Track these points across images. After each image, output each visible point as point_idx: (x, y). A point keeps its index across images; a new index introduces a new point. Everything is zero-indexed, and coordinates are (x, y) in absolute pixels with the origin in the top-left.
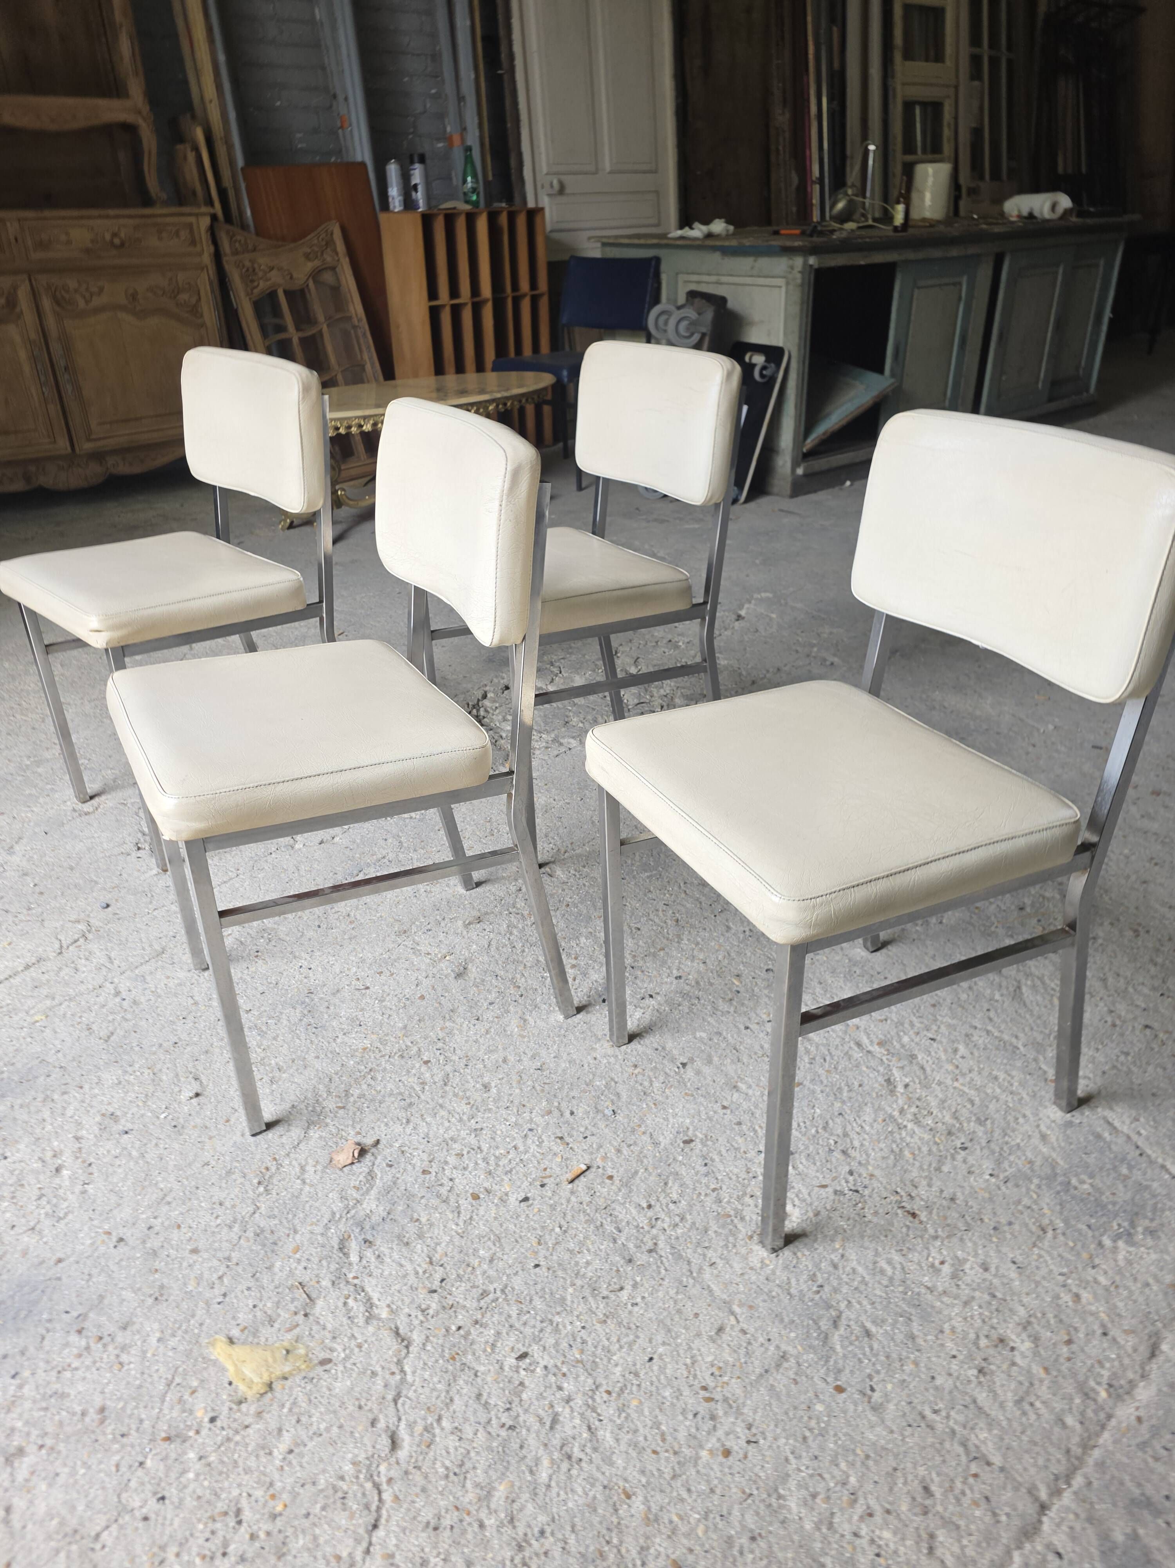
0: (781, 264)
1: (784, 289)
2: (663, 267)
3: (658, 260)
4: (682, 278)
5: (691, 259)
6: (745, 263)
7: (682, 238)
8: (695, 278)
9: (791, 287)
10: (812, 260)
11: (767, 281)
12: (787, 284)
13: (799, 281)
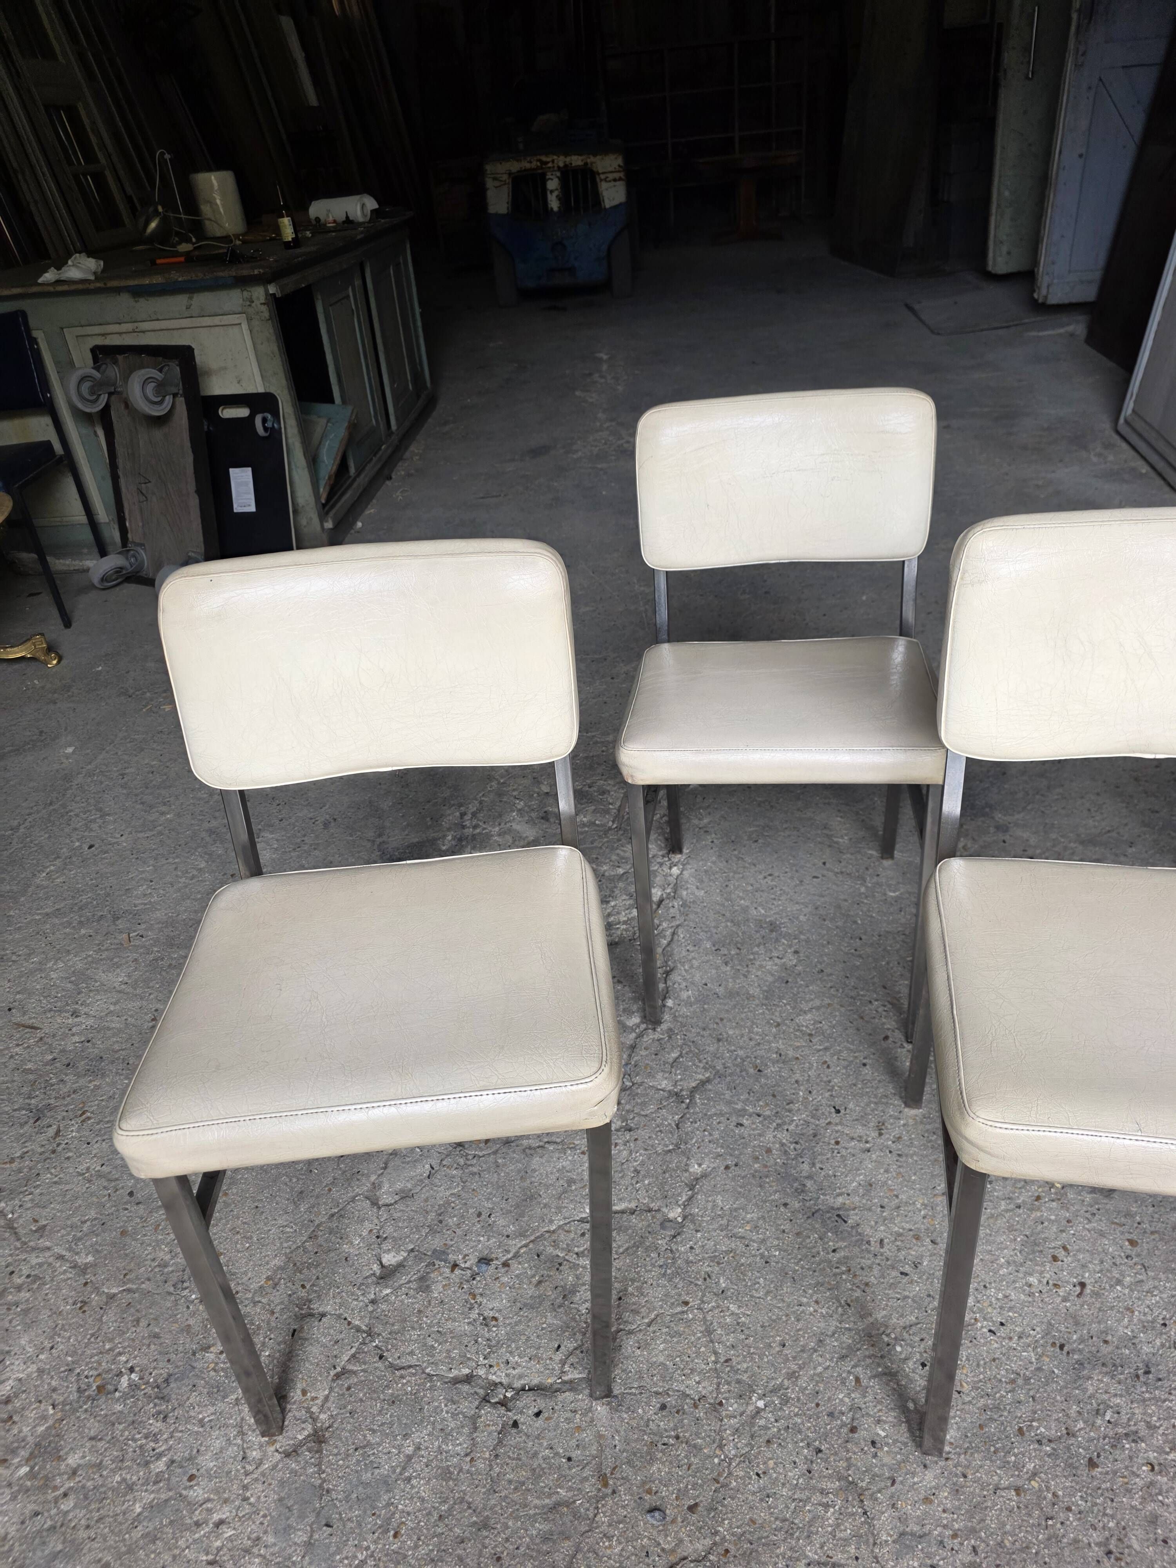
0: (233, 298)
1: (245, 326)
2: (32, 322)
3: (24, 314)
4: (69, 334)
5: (83, 306)
6: (178, 302)
7: (58, 282)
8: (97, 330)
9: (256, 323)
10: (272, 289)
11: (217, 320)
12: (249, 320)
13: (266, 315)
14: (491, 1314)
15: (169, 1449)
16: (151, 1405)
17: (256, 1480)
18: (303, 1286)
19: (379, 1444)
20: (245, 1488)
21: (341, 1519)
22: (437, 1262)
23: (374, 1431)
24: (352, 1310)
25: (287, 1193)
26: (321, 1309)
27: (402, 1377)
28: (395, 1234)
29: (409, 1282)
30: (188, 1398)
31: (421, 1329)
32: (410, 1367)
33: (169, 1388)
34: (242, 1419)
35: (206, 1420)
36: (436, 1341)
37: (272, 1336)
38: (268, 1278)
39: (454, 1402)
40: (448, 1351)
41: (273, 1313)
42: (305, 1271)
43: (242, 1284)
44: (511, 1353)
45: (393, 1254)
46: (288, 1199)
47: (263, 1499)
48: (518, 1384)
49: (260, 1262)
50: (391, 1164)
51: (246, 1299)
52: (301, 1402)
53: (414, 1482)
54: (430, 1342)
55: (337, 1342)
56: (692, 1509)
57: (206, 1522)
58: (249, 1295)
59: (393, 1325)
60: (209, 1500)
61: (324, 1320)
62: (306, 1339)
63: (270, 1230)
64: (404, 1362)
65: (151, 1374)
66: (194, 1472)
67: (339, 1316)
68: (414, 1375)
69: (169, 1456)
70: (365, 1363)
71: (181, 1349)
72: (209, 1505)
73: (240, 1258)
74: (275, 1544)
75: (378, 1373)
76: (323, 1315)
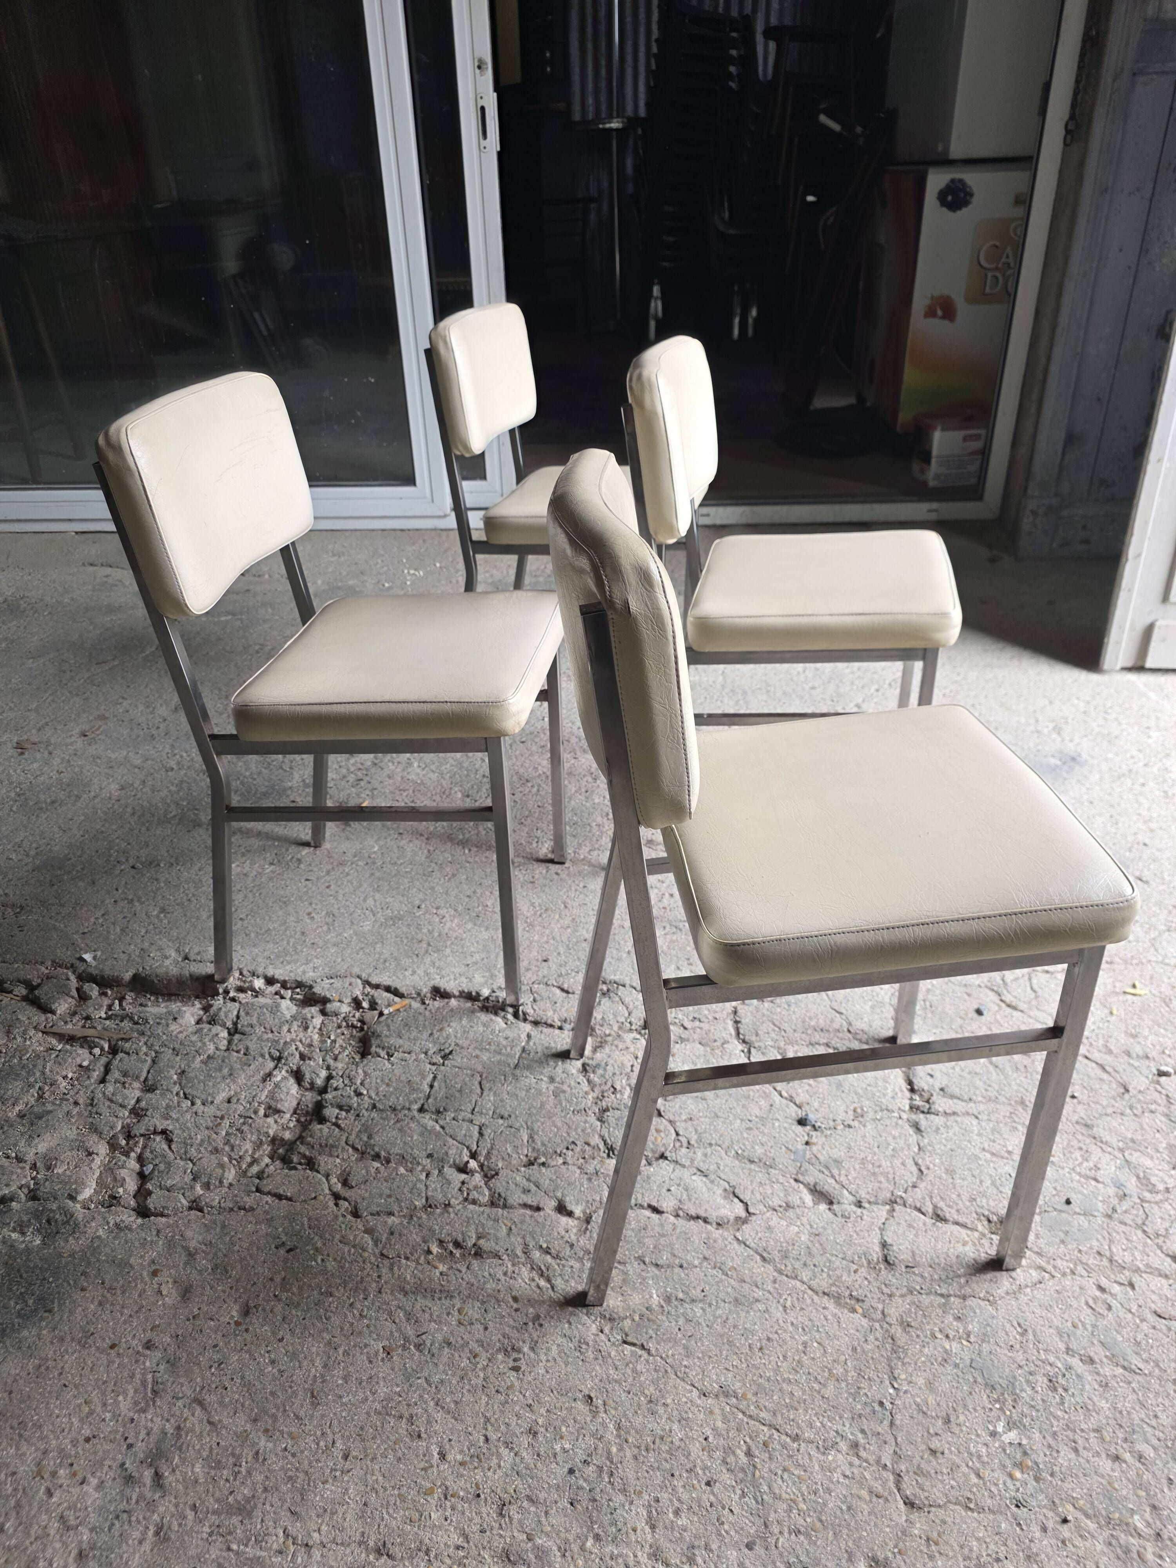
14: (851, 1113)
15: (1058, 1358)
16: (1024, 1394)
17: (1055, 1267)
18: (855, 1272)
19: (991, 1176)
20: (1064, 1275)
21: (1057, 1194)
22: (808, 1156)
23: (981, 1182)
24: (873, 1218)
25: (739, 1316)
26: (877, 1248)
27: (928, 1168)
28: (782, 1195)
29: (833, 1176)
30: (1005, 1355)
31: (879, 1160)
32: (916, 1164)
33: (1001, 1381)
34: (1007, 1293)
35: (1019, 1329)
36: (887, 1148)
37: (918, 1288)
38: (854, 1311)
39: (938, 1129)
40: (894, 1138)
41: (890, 1296)
42: (838, 1272)
43: (865, 1336)
44: (884, 1095)
45: (803, 1196)
46: (748, 1312)
47: (1067, 1258)
48: (908, 1094)
49: (835, 1324)
50: (693, 1212)
51: (882, 1327)
52: (974, 1245)
53: (1010, 1149)
54: (889, 1152)
55: (910, 1226)
56: (969, 995)
57: (1105, 1302)
58: (877, 1325)
59: (880, 1182)
60: (1087, 1304)
61: (889, 1241)
62: (913, 1253)
63: (792, 1324)
64: (914, 1169)
65: (991, 1409)
66: (1069, 1324)
67: (882, 1230)
68: (923, 1159)
69: (1065, 1356)
70: (924, 1198)
71: (955, 1385)
72: (1091, 1302)
73: (832, 1347)
74: (1097, 1240)
75: (929, 1187)
76: (884, 1245)
